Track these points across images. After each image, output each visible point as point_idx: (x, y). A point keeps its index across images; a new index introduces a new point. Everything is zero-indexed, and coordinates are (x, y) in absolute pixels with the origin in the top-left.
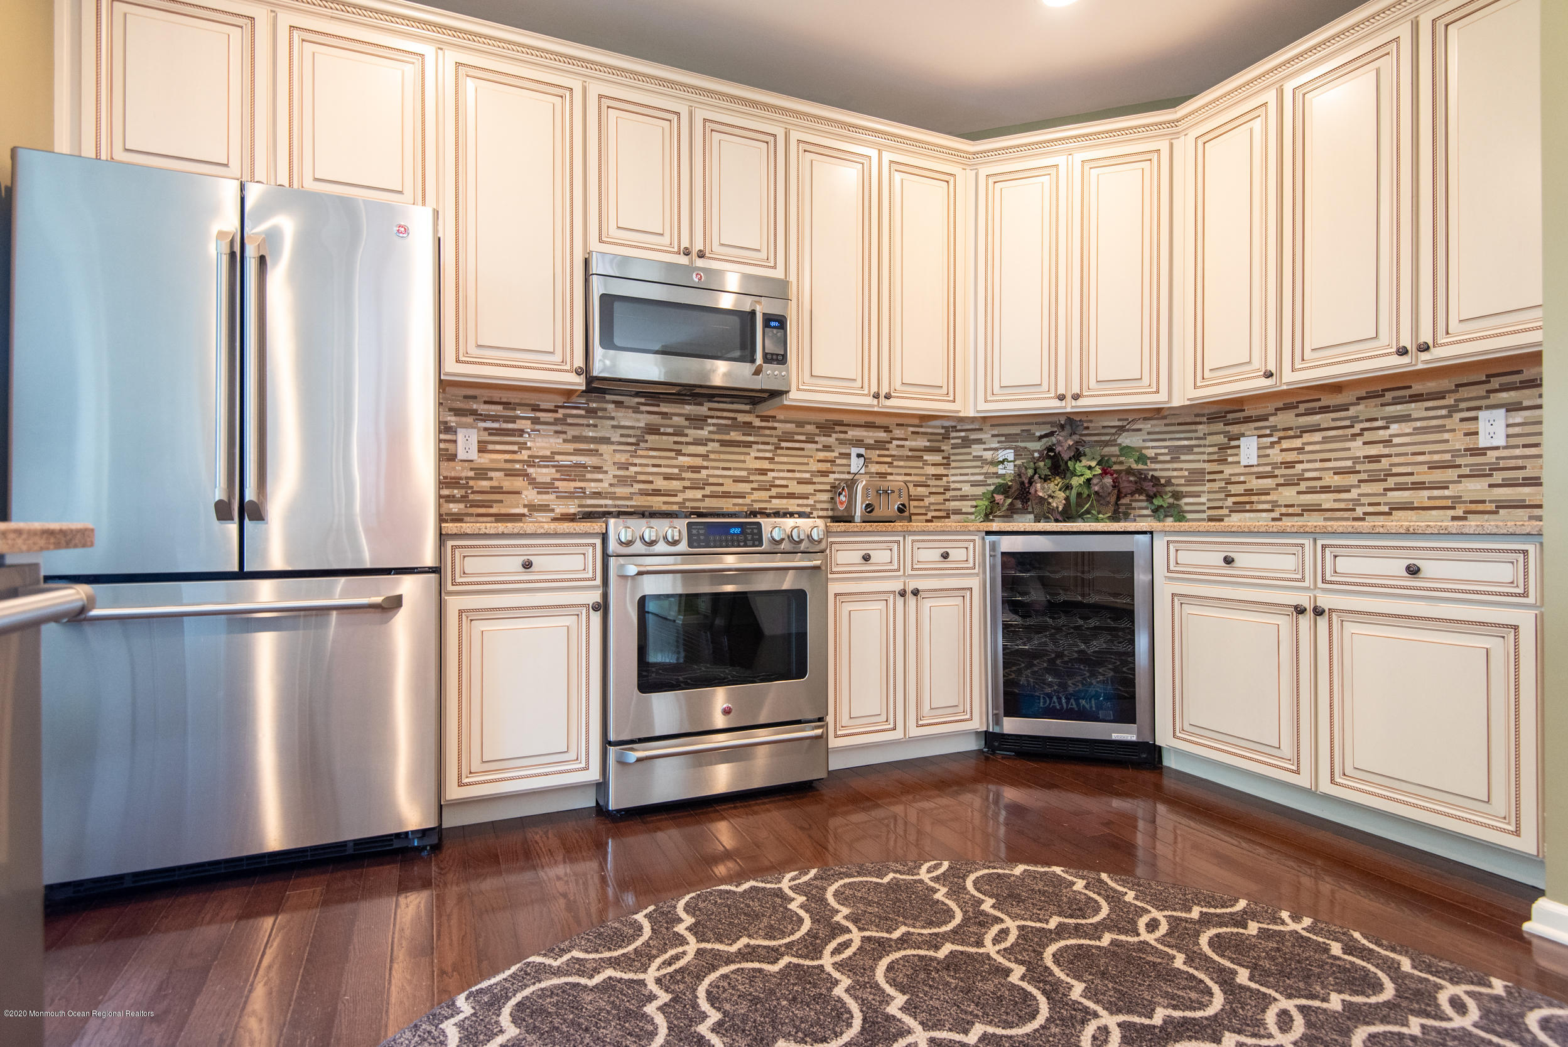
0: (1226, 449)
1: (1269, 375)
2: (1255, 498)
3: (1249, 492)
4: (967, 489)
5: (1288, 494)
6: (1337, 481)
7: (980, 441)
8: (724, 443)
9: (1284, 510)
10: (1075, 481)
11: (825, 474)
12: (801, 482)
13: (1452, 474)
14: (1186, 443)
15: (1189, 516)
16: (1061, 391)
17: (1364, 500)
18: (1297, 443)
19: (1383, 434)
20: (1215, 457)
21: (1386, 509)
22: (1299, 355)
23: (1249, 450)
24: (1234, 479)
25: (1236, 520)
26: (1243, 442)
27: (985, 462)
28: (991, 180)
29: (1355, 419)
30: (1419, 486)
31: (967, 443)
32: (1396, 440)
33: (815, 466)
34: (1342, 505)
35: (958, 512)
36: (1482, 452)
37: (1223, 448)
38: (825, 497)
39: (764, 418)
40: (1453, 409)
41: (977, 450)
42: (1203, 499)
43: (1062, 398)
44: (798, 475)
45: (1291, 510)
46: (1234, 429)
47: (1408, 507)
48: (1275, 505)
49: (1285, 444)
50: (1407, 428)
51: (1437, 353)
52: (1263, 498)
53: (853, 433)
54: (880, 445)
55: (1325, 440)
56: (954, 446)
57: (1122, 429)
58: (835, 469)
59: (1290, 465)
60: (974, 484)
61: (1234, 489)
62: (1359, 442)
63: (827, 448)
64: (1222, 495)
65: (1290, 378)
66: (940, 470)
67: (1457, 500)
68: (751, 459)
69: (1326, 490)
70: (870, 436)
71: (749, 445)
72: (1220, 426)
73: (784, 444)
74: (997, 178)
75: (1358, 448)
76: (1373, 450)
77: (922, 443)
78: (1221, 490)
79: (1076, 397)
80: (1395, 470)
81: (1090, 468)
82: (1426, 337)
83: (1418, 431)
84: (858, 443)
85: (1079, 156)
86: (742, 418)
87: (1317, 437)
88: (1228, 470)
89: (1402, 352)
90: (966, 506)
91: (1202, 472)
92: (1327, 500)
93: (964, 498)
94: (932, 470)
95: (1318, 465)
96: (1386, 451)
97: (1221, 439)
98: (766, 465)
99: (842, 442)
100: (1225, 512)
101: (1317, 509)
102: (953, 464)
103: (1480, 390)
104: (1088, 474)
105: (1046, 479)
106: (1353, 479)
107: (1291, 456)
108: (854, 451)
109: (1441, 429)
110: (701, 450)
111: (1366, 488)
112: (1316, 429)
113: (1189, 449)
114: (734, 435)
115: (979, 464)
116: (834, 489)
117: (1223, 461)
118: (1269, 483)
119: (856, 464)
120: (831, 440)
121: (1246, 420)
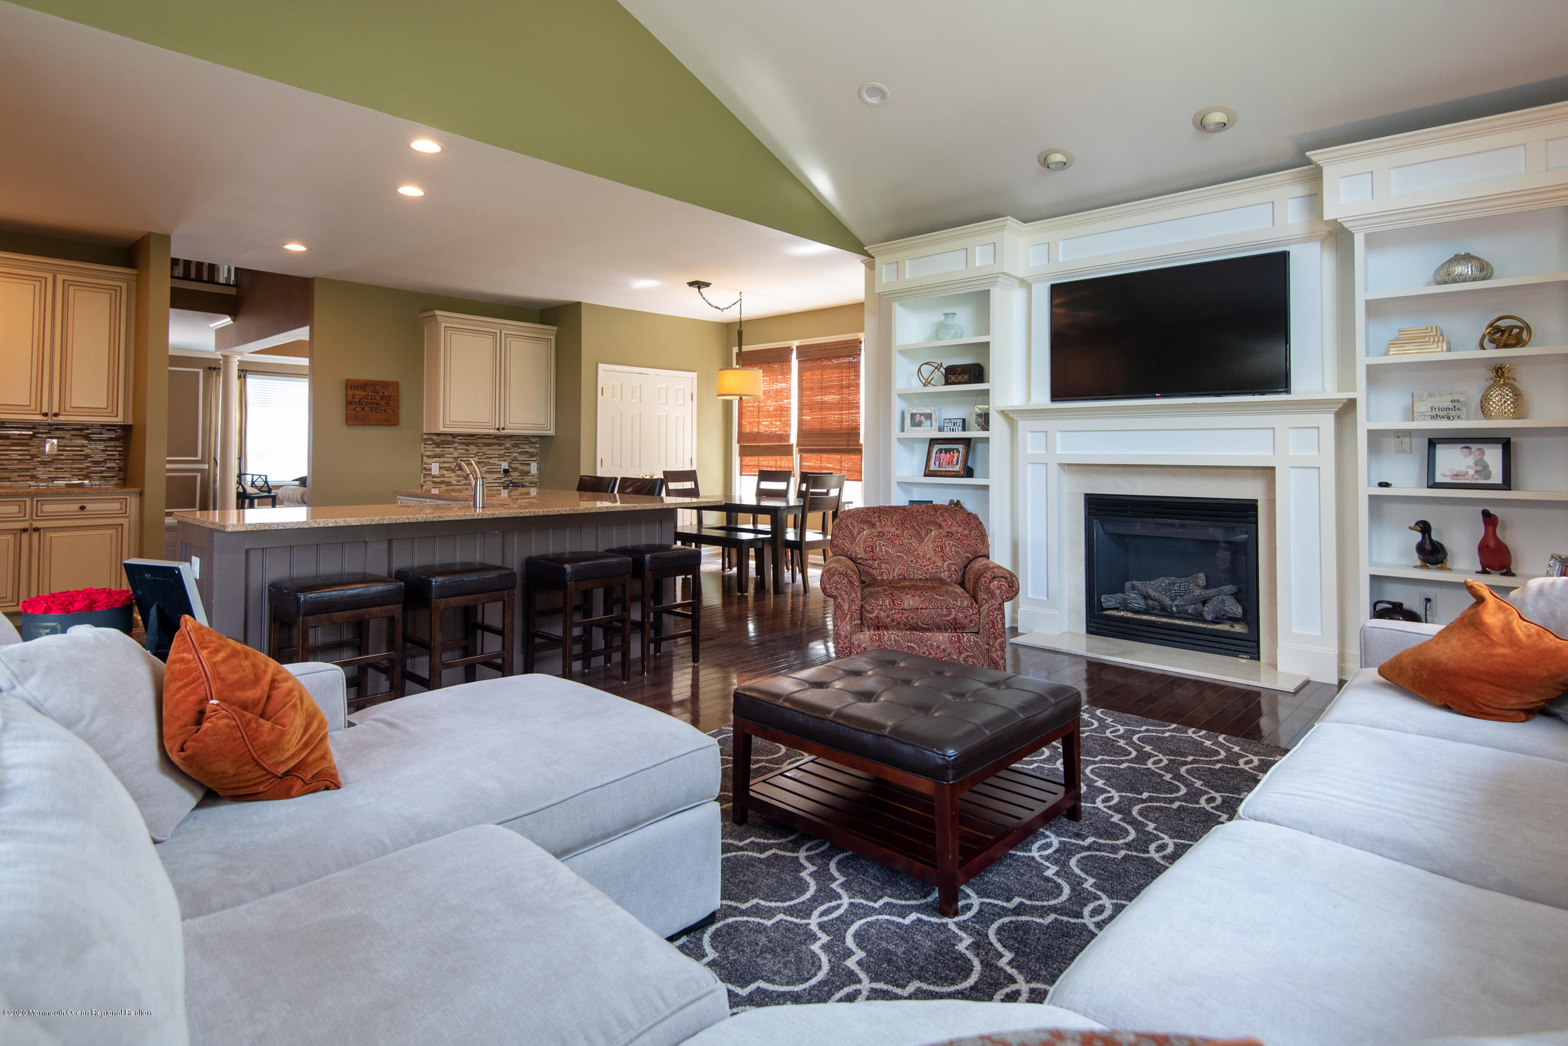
51: (65, 418)
82: (55, 411)
89: (44, 415)
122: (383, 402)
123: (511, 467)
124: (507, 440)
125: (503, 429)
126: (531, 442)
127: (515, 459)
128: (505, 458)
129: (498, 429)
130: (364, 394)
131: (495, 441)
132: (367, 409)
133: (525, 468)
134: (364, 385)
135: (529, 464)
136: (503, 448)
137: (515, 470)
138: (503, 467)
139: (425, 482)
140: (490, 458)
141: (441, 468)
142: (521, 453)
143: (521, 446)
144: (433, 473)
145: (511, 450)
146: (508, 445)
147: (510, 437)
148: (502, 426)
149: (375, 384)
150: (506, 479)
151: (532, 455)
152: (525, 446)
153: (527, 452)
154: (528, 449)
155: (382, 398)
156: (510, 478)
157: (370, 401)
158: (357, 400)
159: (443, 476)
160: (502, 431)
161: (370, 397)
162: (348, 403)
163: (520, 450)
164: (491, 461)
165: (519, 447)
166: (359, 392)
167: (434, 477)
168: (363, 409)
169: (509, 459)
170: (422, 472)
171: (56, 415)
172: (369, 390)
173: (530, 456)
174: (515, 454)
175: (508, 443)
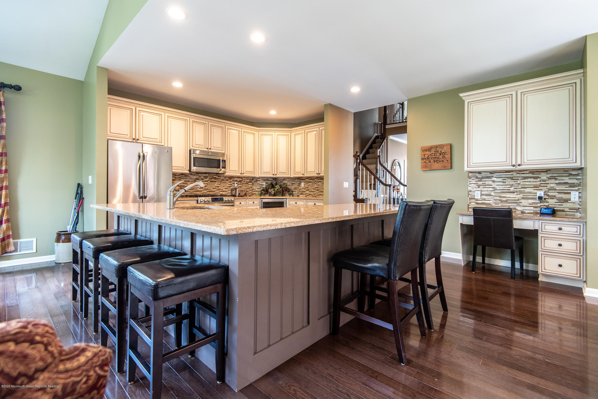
1: (303, 174)
2: (303, 192)
3: (303, 191)
4: (257, 190)
5: (307, 192)
6: (313, 190)
7: (259, 181)
8: (211, 181)
9: (307, 195)
10: (276, 189)
11: (230, 187)
12: (225, 188)
14: (294, 182)
15: (294, 195)
16: (273, 174)
17: (316, 194)
18: (309, 184)
19: (318, 184)
20: (298, 185)
21: (318, 195)
22: (307, 172)
23: (303, 185)
24: (301, 189)
25: (301, 196)
26: (302, 183)
27: (260, 184)
28: (261, 135)
29: (315, 181)
31: (257, 181)
32: (320, 185)
33: (228, 186)
34: (314, 194)
35: (255, 194)
37: (299, 184)
38: (230, 191)
39: (218, 176)
41: (259, 182)
42: (296, 192)
43: (273, 175)
44: (225, 187)
45: (308, 195)
46: (301, 181)
49: (307, 184)
52: (304, 192)
53: (235, 179)
54: (240, 181)
55: (312, 184)
56: (254, 181)
57: (284, 180)
58: (232, 186)
59: (308, 187)
60: (258, 189)
61: (301, 191)
62: (315, 185)
63: (230, 182)
64: (299, 192)
65: (306, 175)
66: (252, 186)
68: (216, 184)
69: (312, 192)
70: (238, 180)
71: (215, 182)
72: (299, 180)
73: (222, 181)
74: (262, 135)
75: (316, 186)
76: (317, 186)
77: (248, 181)
78: (299, 191)
79: (276, 175)
80: (320, 189)
81: (278, 187)
82: (320, 173)
84: (236, 181)
85: (276, 133)
86: (215, 176)
88: (300, 188)
89: (317, 174)
90: (257, 193)
91: (296, 187)
92: (312, 193)
93: (256, 191)
94: (250, 186)
95: (311, 188)
96: (319, 186)
97: (299, 182)
98: (219, 185)
99: (233, 181)
100: (299, 194)
101: (311, 195)
102: (254, 185)
104: (278, 188)
105: (271, 188)
106: (315, 190)
107: (308, 186)
108: (236, 183)
110: (207, 183)
111: (317, 192)
112: (311, 182)
113: (294, 184)
114: (213, 180)
115: (259, 185)
116: (232, 190)
117: (299, 186)
118: (305, 190)
119: (236, 185)
120: (231, 180)
121: (303, 180)
122: (441, 156)
123: (548, 195)
124: (543, 174)
125: (519, 165)
126: (571, 175)
127: (553, 189)
128: (540, 188)
129: (514, 166)
130: (430, 153)
131: (531, 175)
132: (432, 161)
133: (564, 196)
134: (430, 149)
135: (569, 193)
136: (538, 180)
137: (553, 197)
138: (538, 195)
139: (470, 203)
140: (525, 188)
141: (482, 195)
142: (558, 184)
143: (559, 178)
144: (476, 198)
145: (547, 182)
146: (545, 178)
147: (547, 171)
148: (519, 162)
149: (436, 147)
150: (542, 204)
151: (572, 185)
152: (564, 178)
153: (567, 183)
154: (567, 180)
155: (440, 154)
156: (546, 204)
157: (433, 157)
158: (426, 156)
159: (485, 200)
160: (519, 167)
161: (433, 155)
162: (422, 159)
163: (557, 181)
164: (527, 190)
165: (556, 179)
166: (428, 153)
167: (477, 200)
168: (430, 162)
169: (545, 189)
170: (468, 197)
172: (433, 151)
173: (570, 187)
174: (552, 185)
175: (544, 176)
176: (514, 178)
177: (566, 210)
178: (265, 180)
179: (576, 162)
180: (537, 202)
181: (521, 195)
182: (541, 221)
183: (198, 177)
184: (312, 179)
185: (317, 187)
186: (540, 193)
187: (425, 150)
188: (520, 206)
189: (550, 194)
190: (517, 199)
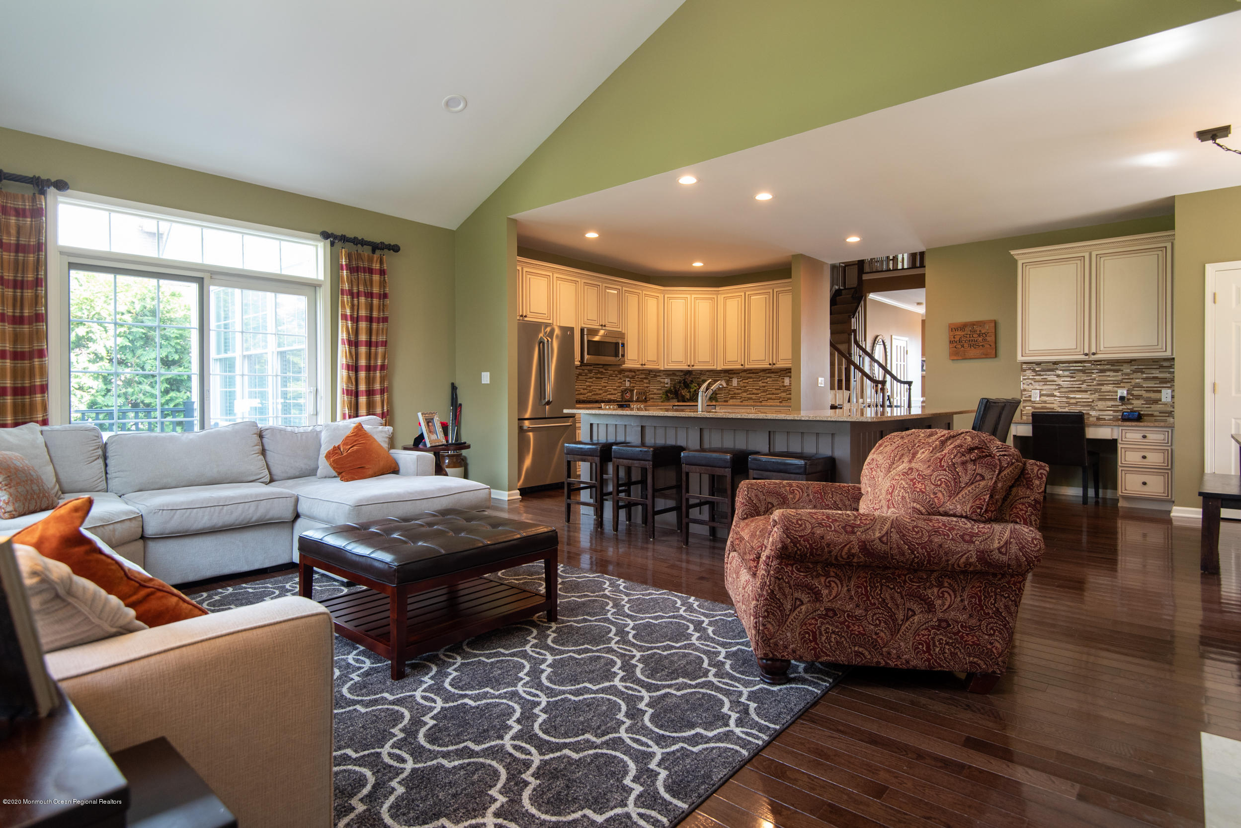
0: (728, 382)
1: (741, 365)
3: (735, 394)
4: (655, 391)
5: (745, 394)
6: (756, 391)
7: (659, 376)
8: (597, 378)
9: (743, 399)
10: (692, 390)
11: (620, 387)
12: (613, 390)
13: (779, 391)
15: (719, 400)
16: (688, 364)
17: (762, 397)
18: (747, 381)
19: (766, 381)
21: (766, 399)
22: (749, 361)
23: (735, 382)
24: (731, 390)
25: (731, 402)
26: (733, 379)
27: (661, 382)
28: (668, 299)
29: (760, 376)
30: (773, 394)
31: (655, 376)
33: (617, 385)
34: (757, 398)
35: (653, 398)
36: (785, 386)
38: (620, 394)
39: (606, 370)
40: (780, 376)
41: (659, 379)
42: (722, 395)
43: (688, 366)
46: (731, 376)
47: (771, 399)
48: (741, 397)
49: (744, 381)
50: (771, 379)
51: (777, 366)
52: (739, 395)
53: (627, 374)
54: (633, 377)
55: (754, 381)
56: (652, 377)
57: (701, 374)
58: (623, 385)
59: (745, 387)
60: (658, 389)
61: (731, 393)
63: (620, 379)
64: (727, 394)
65: (747, 367)
66: (648, 385)
67: (780, 397)
68: (603, 383)
69: (753, 394)
70: (631, 374)
71: (602, 378)
72: (727, 374)
73: (612, 378)
74: (670, 298)
75: (760, 384)
76: (764, 385)
77: (643, 376)
79: (693, 366)
81: (695, 386)
82: (774, 362)
83: (773, 381)
84: (628, 377)
85: (693, 296)
86: (601, 370)
87: (751, 380)
88: (729, 387)
89: (770, 364)
90: (655, 396)
92: (753, 396)
93: (655, 394)
94: (646, 385)
95: (751, 387)
96: (767, 385)
97: (727, 378)
98: (606, 385)
99: (624, 376)
100: (728, 399)
101: (751, 399)
102: (652, 383)
103: (784, 372)
105: (683, 389)
106: (759, 391)
107: (746, 385)
108: (627, 379)
109: (777, 380)
110: (591, 380)
111: (762, 394)
112: (751, 378)
114: (599, 375)
115: (659, 383)
116: (623, 392)
118: (740, 391)
119: (628, 384)
120: (621, 376)
121: (734, 373)
122: (980, 339)
123: (1132, 395)
124: (1125, 365)
125: (1094, 354)
126: (1162, 367)
127: (1138, 386)
128: (1122, 385)
129: (1086, 355)
130: (963, 333)
131: (1109, 367)
132: (966, 345)
133: (1153, 396)
134: (963, 327)
135: (1160, 392)
136: (1120, 374)
137: (1138, 397)
138: (1119, 395)
139: (1024, 407)
140: (1103, 385)
141: (1041, 395)
142: (1146, 379)
143: (1146, 371)
144: (1033, 399)
145: (1131, 377)
146: (1128, 371)
147: (1131, 361)
148: (1093, 350)
149: (973, 324)
150: (1124, 407)
151: (1164, 381)
152: (1153, 371)
153: (1156, 378)
154: (1157, 374)
155: (979, 336)
156: (1130, 407)
157: (968, 339)
158: (957, 338)
159: (1045, 402)
160: (1093, 356)
161: (968, 336)
162: (951, 342)
163: (1144, 376)
164: (1105, 388)
165: (1143, 373)
166: (959, 333)
167: (1034, 402)
168: (963, 346)
169: (1128, 386)
170: (1021, 399)
171: (774, 364)
172: (968, 330)
173: (1161, 383)
174: (1137, 380)
175: (1127, 369)
176: (1087, 371)
177: (1156, 413)
178: (669, 375)
179: (1166, 351)
180: (1117, 404)
181: (1097, 395)
182: (1121, 428)
183: (581, 371)
184: (753, 373)
185: (764, 387)
186: (1122, 392)
187: (955, 328)
188: (1094, 410)
189: (1135, 393)
190: (1090, 400)
